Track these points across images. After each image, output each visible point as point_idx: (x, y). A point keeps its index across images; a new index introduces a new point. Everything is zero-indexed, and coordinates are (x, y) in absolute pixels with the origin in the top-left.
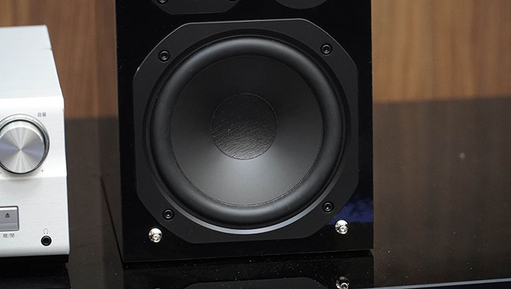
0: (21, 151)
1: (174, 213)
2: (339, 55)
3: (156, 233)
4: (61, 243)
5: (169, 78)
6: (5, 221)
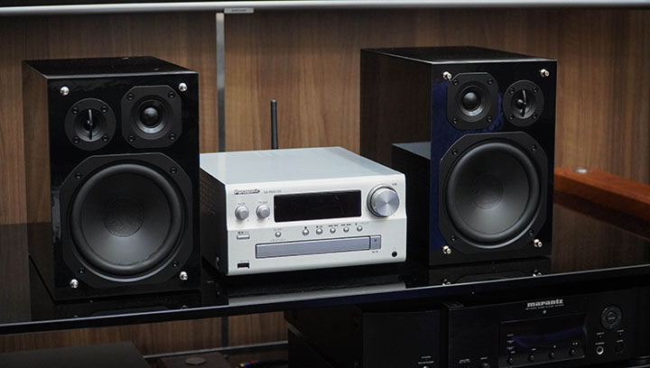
0: (387, 201)
4: (402, 255)
6: (373, 243)
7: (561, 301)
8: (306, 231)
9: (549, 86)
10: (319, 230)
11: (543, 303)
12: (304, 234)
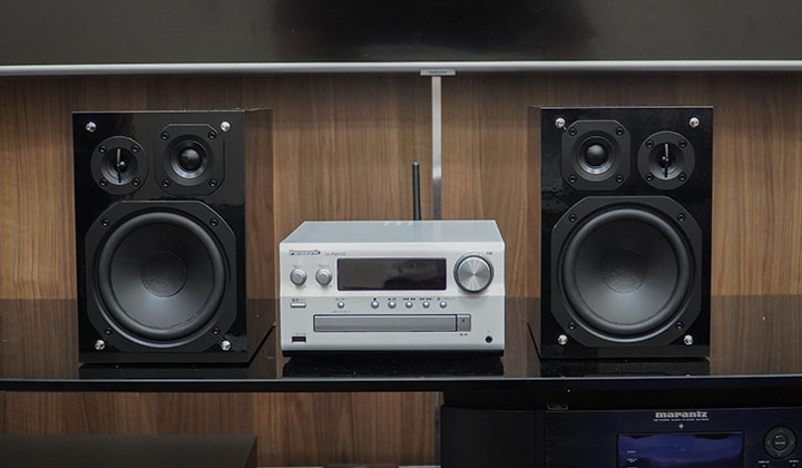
0: (474, 277)
1: (576, 325)
2: (691, 224)
3: (563, 338)
4: (499, 341)
5: (575, 234)
6: (461, 324)
7: (705, 415)
8: (375, 304)
9: (703, 143)
10: (392, 304)
11: (677, 415)
12: (373, 307)
